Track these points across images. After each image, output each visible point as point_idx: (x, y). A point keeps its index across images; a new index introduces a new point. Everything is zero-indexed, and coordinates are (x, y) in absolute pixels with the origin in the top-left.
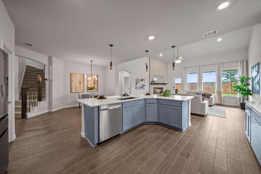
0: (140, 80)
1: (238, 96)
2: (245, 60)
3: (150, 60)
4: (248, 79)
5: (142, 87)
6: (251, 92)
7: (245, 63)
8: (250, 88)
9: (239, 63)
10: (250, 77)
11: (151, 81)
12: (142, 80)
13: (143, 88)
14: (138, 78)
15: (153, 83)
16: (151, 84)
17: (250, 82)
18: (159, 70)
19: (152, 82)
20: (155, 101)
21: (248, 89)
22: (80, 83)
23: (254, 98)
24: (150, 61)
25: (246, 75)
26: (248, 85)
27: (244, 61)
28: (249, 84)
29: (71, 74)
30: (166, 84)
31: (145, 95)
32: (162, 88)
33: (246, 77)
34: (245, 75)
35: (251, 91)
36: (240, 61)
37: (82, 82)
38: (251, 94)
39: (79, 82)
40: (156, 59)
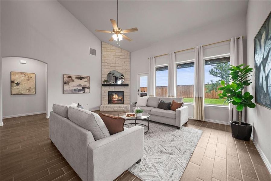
0: (76, 78)
1: (229, 107)
2: (241, 37)
4: (247, 70)
5: (80, 90)
6: (253, 101)
7: (241, 42)
8: (251, 90)
9: (232, 42)
10: (251, 65)
12: (81, 78)
13: (84, 93)
15: (106, 83)
16: (103, 85)
17: (251, 77)
18: (117, 62)
21: (247, 93)
23: (259, 113)
25: (242, 64)
26: (247, 83)
27: (239, 39)
28: (249, 82)
30: (127, 85)
32: (123, 92)
33: (242, 68)
34: (241, 62)
35: (251, 97)
36: (232, 39)
38: (252, 106)
40: (113, 45)
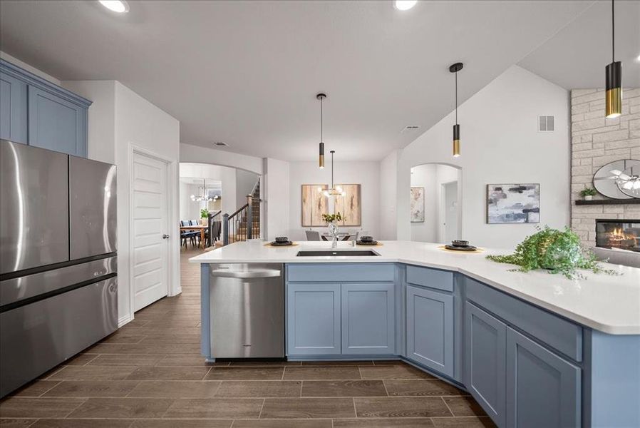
0: (510, 190)
3: (573, 102)
11: (578, 188)
12: (520, 189)
13: (526, 222)
14: (494, 181)
15: (589, 198)
16: (578, 203)
19: (584, 193)
20: (448, 283)
22: (319, 205)
24: (570, 106)
29: (302, 186)
31: (448, 248)
37: (324, 203)
39: (318, 203)
